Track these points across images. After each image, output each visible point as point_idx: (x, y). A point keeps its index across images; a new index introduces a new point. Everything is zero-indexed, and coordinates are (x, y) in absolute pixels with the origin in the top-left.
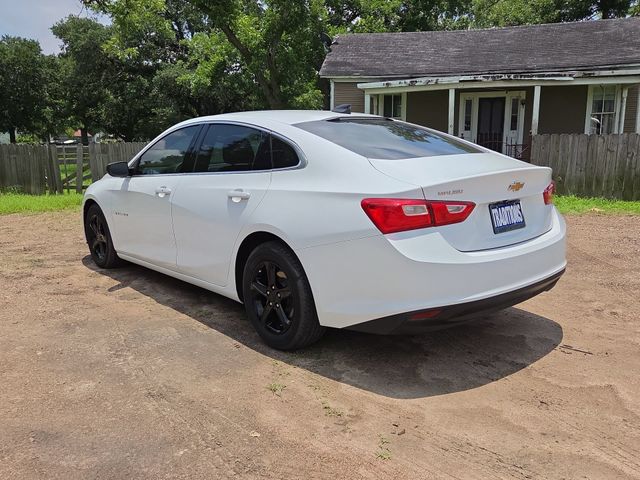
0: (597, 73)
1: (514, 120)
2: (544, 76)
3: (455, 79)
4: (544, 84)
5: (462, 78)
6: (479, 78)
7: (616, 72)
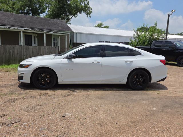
0: (58, 32)
1: (35, 41)
2: (46, 31)
3: (23, 29)
4: (46, 33)
5: (25, 29)
6: (30, 29)
7: (62, 33)
